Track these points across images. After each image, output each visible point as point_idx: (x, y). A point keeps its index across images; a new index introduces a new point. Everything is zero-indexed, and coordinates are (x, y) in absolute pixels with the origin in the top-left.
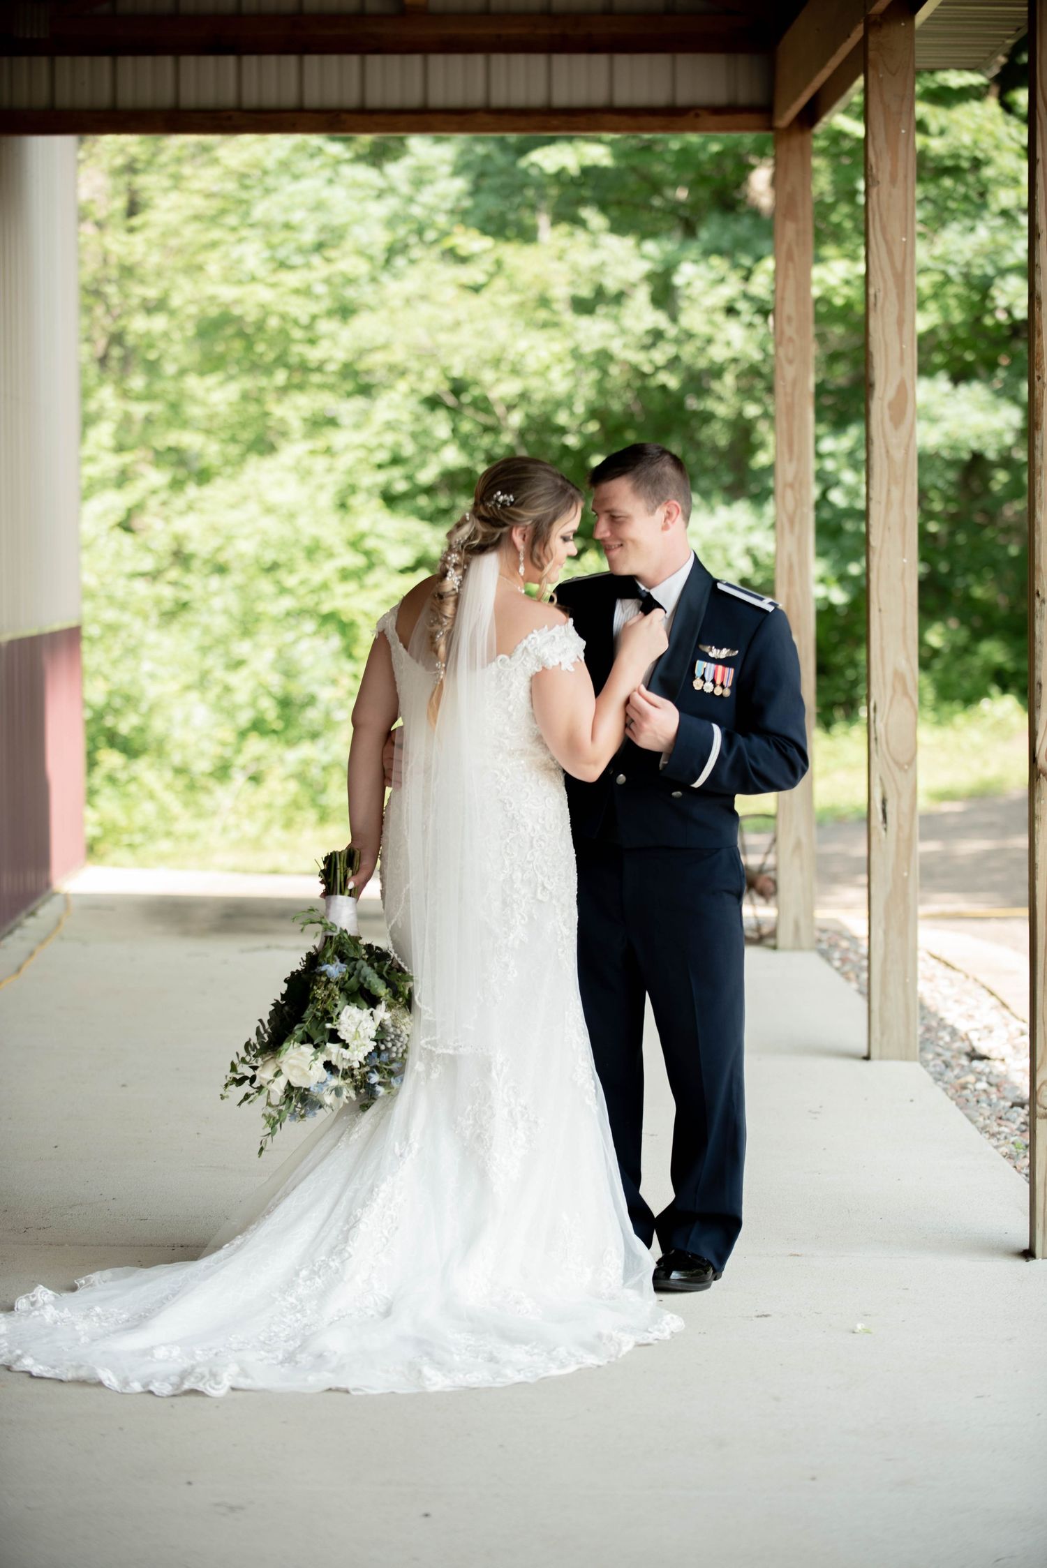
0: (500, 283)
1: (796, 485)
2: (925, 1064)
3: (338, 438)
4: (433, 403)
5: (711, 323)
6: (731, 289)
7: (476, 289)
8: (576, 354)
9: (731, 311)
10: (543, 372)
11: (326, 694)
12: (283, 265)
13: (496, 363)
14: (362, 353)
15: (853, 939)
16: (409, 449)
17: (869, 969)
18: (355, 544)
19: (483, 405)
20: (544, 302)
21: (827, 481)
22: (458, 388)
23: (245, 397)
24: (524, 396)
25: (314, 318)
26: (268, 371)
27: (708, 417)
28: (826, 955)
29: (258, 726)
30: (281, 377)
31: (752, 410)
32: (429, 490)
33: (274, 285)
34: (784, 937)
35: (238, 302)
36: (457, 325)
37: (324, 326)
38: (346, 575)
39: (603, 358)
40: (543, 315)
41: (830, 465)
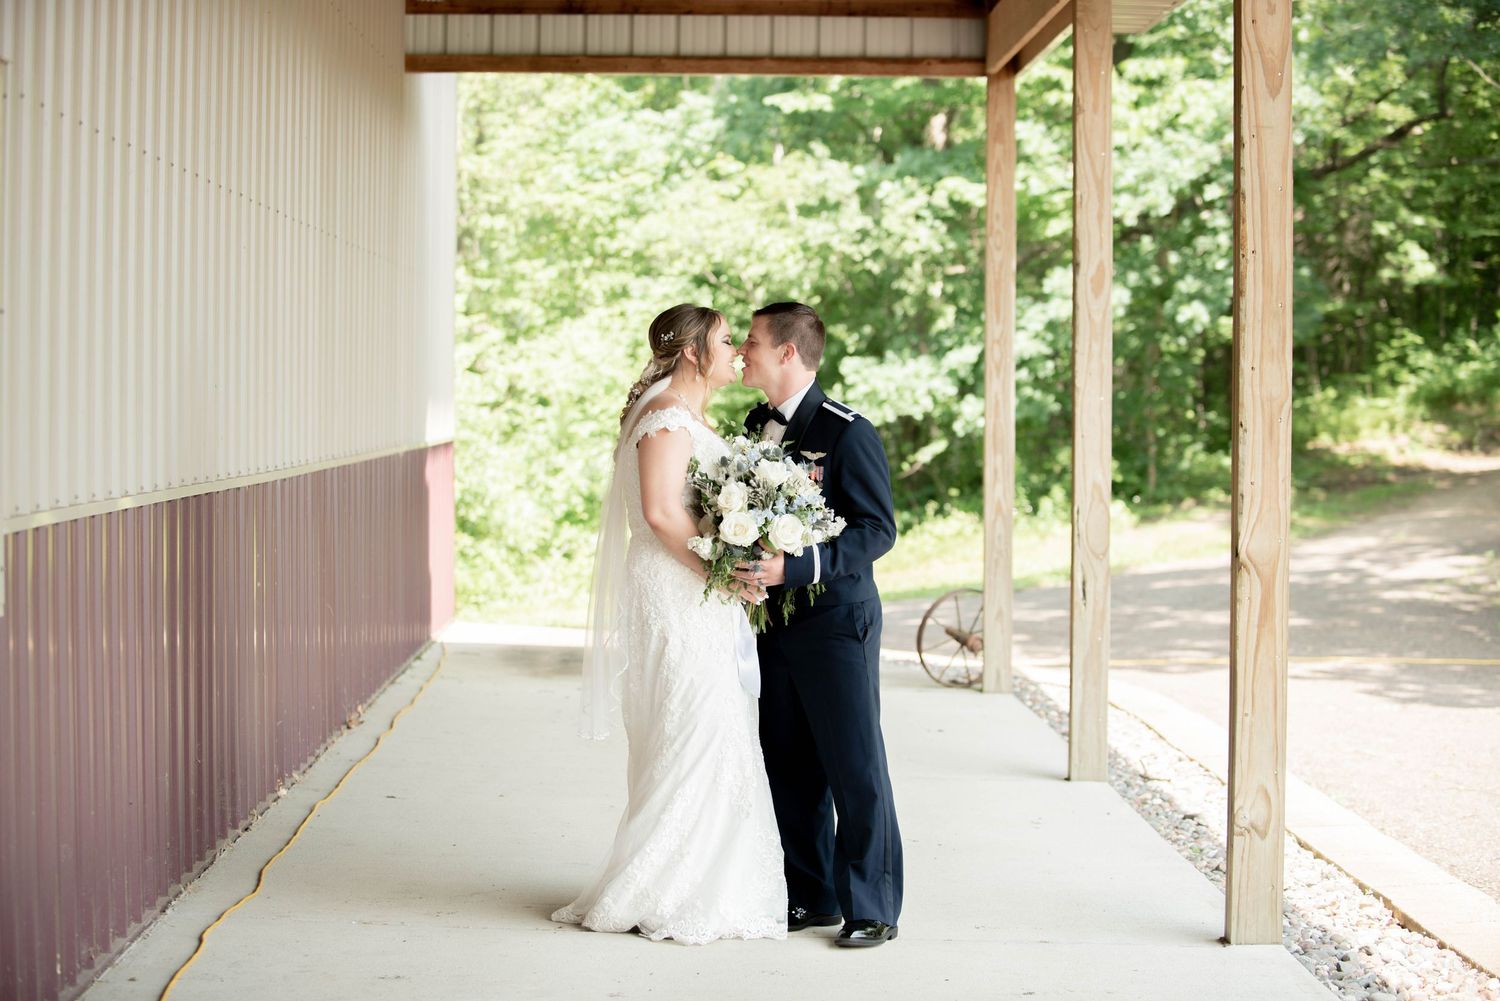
0: (750, 194)
4: (700, 281)
5: (904, 225)
6: (918, 201)
7: (734, 199)
8: (805, 248)
9: (918, 217)
10: (780, 260)
12: (589, 179)
13: (747, 252)
14: (649, 244)
19: (736, 283)
20: (780, 208)
22: (718, 270)
23: (561, 276)
24: (766, 277)
25: (613, 220)
26: (579, 256)
27: (900, 295)
28: (1021, 697)
29: (569, 516)
30: (588, 261)
31: (932, 290)
33: (583, 194)
35: (557, 206)
36: (719, 223)
37: (621, 224)
39: (825, 250)
40: (781, 217)
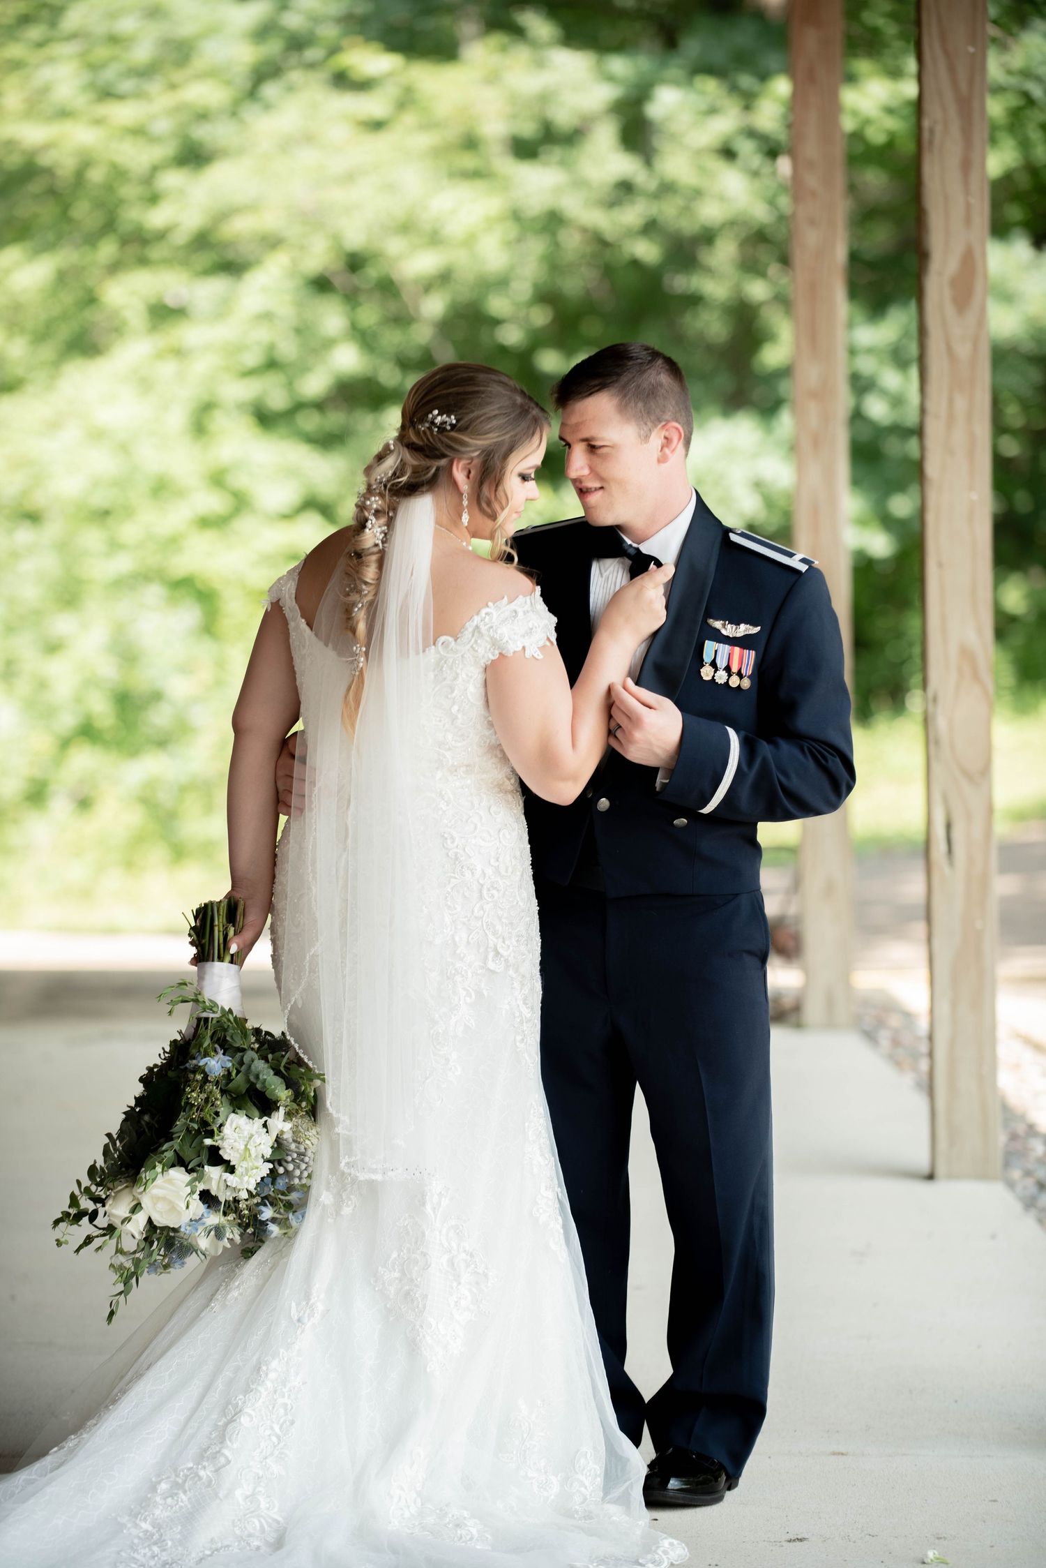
0: (409, 118)
1: (822, 394)
2: (1011, 1185)
3: (189, 334)
4: (321, 284)
5: (702, 170)
6: (726, 123)
7: (377, 126)
8: (516, 216)
9: (728, 153)
10: (469, 241)
11: (179, 688)
12: (107, 94)
13: (406, 227)
15: (908, 1016)
16: (288, 349)
17: (931, 1054)
18: (218, 479)
19: (388, 288)
20: (471, 143)
21: (861, 385)
22: (355, 262)
23: (62, 278)
24: (444, 278)
25: (155, 169)
26: (92, 240)
27: (694, 300)
28: (870, 1036)
29: (86, 732)
30: (108, 250)
31: (758, 290)
32: (320, 406)
33: (98, 122)
34: (813, 1011)
35: (47, 147)
36: (349, 178)
37: (168, 179)
38: (206, 523)
39: (553, 221)
40: (468, 161)
41: (866, 365)
